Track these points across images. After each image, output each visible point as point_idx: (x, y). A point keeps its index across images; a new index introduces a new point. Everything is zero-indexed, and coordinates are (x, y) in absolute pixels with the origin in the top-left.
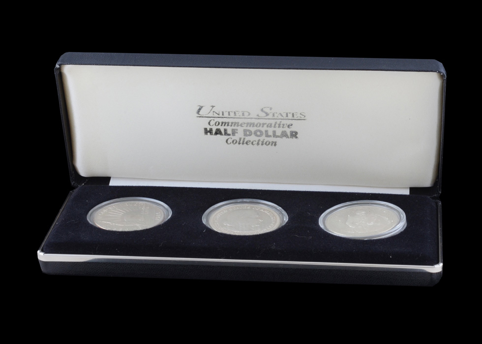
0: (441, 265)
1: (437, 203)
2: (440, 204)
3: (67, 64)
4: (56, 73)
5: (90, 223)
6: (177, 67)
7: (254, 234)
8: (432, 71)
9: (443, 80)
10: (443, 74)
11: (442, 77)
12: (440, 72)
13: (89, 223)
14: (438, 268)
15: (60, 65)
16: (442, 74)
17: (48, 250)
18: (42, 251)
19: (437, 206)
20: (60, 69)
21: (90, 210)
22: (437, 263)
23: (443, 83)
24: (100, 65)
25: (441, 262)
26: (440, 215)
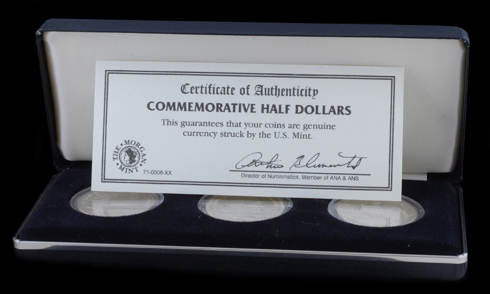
0: (466, 255)
1: (457, 190)
2: (461, 191)
3: (50, 31)
4: (38, 41)
5: (73, 208)
6: (171, 33)
7: (255, 221)
8: (454, 38)
9: (466, 49)
10: (467, 41)
11: (465, 45)
12: (463, 40)
13: (71, 208)
14: (463, 259)
15: (41, 32)
16: (465, 42)
17: (25, 237)
18: (18, 238)
19: (458, 193)
20: (42, 36)
21: (73, 195)
22: (462, 253)
23: (466, 52)
24: (86, 32)
25: (466, 252)
26: (462, 203)
